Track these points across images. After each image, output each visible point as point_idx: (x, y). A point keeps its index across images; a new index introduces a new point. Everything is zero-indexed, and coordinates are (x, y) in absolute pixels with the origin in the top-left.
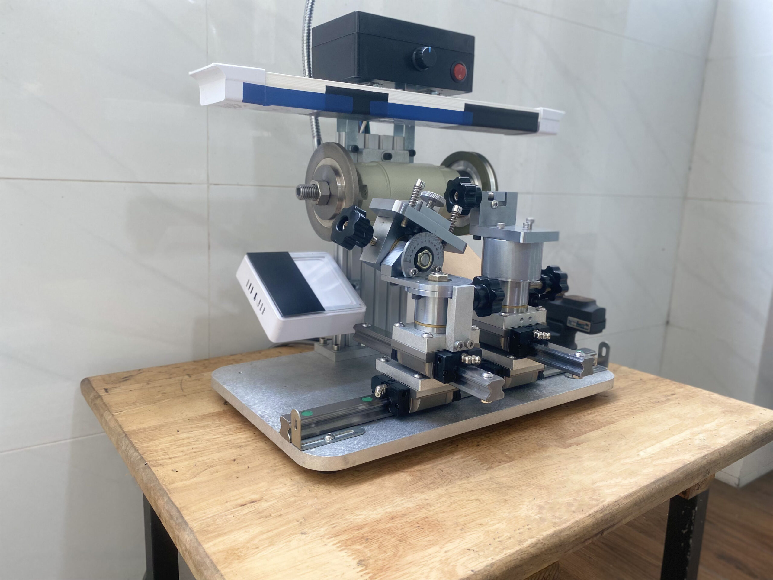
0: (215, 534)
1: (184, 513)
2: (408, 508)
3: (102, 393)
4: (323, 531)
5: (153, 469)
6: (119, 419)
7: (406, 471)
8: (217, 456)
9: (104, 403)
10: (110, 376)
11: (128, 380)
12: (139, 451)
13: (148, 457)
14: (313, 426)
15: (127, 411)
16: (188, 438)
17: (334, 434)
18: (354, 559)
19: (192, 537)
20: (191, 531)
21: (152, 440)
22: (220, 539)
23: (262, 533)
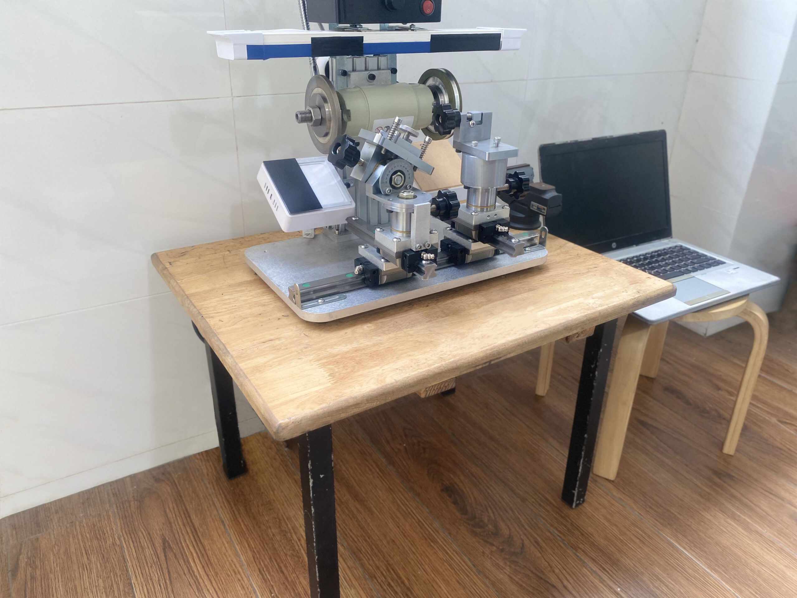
0: (247, 358)
1: (227, 346)
2: (368, 345)
3: (168, 265)
4: (311, 358)
5: (207, 320)
6: (182, 285)
7: (373, 322)
8: (249, 311)
9: (170, 274)
10: (171, 251)
11: (184, 255)
12: (197, 308)
13: (203, 312)
14: (312, 293)
15: (186, 279)
16: (229, 299)
17: (324, 298)
18: (327, 373)
19: (232, 360)
20: (232, 357)
21: (205, 300)
22: (248, 362)
23: (275, 358)
